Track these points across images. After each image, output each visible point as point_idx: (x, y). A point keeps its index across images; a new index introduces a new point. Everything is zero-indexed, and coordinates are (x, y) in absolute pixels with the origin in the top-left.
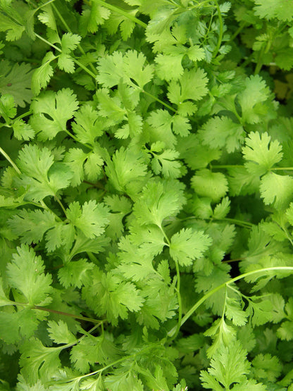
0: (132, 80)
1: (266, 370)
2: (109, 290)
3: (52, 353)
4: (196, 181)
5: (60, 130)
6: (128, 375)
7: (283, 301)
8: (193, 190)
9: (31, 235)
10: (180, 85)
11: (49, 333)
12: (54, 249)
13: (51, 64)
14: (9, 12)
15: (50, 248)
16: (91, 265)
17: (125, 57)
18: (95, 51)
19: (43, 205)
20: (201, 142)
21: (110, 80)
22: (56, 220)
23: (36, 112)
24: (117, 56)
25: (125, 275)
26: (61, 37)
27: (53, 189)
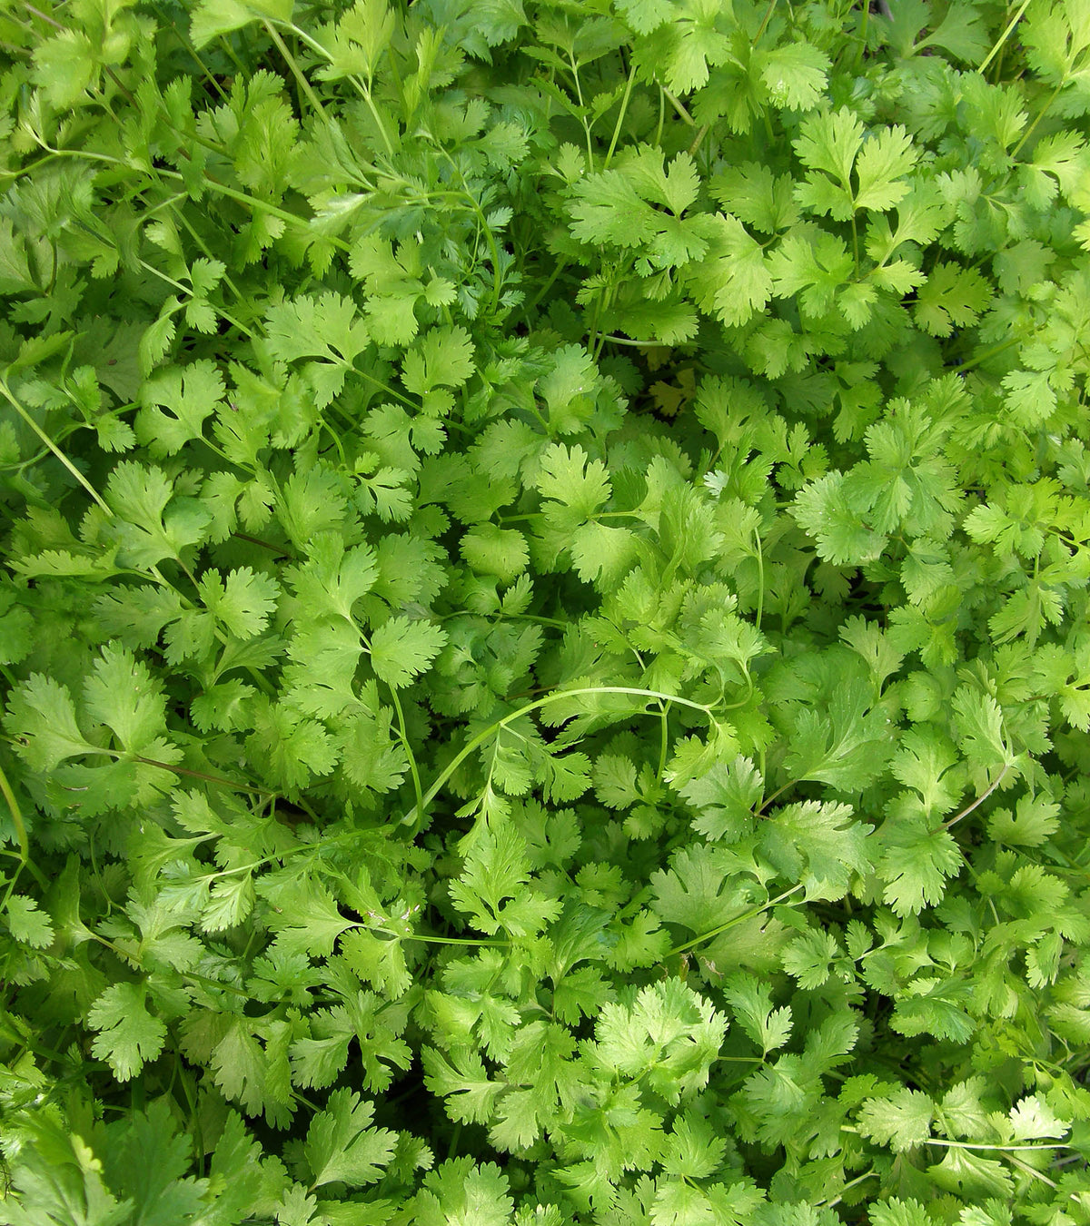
0: (331, 347)
1: (602, 892)
2: (282, 736)
3: (181, 848)
4: (469, 543)
5: (191, 438)
6: (301, 876)
7: (634, 769)
8: (465, 561)
9: (136, 633)
10: (424, 359)
11: (175, 814)
12: (180, 660)
13: (171, 318)
14: (90, 223)
15: (174, 657)
16: (249, 691)
17: (318, 306)
18: (265, 296)
19: (158, 577)
20: (474, 467)
21: (290, 347)
22: (182, 605)
23: (146, 404)
24: (304, 303)
25: (302, 707)
26: (190, 267)
27: (173, 546)
